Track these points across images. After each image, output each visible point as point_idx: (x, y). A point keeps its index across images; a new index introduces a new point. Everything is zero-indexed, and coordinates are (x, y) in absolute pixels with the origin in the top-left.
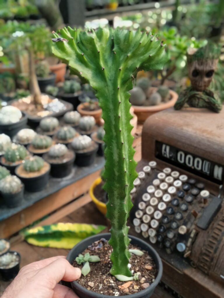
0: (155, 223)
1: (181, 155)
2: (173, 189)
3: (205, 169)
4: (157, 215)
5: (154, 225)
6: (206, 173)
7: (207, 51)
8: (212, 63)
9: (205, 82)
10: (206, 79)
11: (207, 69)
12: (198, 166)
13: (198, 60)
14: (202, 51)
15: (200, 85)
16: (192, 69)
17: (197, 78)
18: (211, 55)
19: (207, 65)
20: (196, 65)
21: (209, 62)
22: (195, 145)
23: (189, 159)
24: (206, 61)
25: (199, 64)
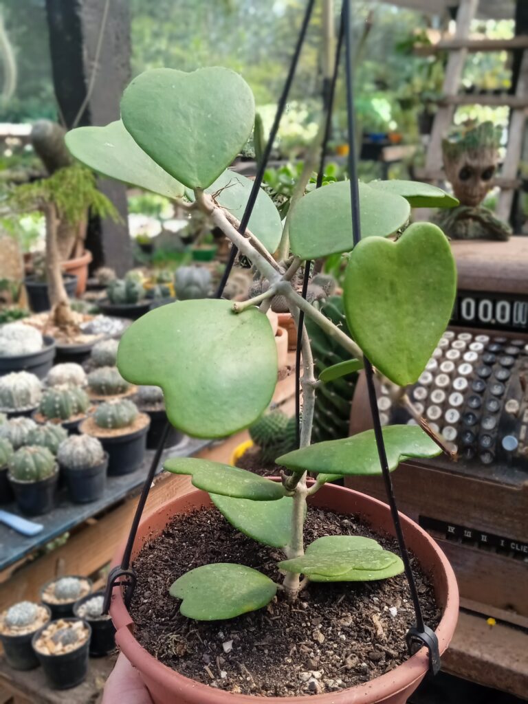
0: (453, 414)
1: (469, 305)
2: (471, 355)
3: (517, 319)
4: (456, 400)
5: (452, 419)
6: (520, 324)
7: (483, 134)
8: (492, 155)
9: (481, 189)
10: (483, 184)
11: (484, 164)
12: (503, 317)
13: (469, 150)
14: (476, 135)
15: (474, 194)
16: (459, 167)
17: (469, 182)
18: (489, 141)
19: (484, 157)
20: (464, 159)
21: (487, 152)
22: (498, 276)
23: (486, 307)
24: (483, 151)
25: (471, 157)
